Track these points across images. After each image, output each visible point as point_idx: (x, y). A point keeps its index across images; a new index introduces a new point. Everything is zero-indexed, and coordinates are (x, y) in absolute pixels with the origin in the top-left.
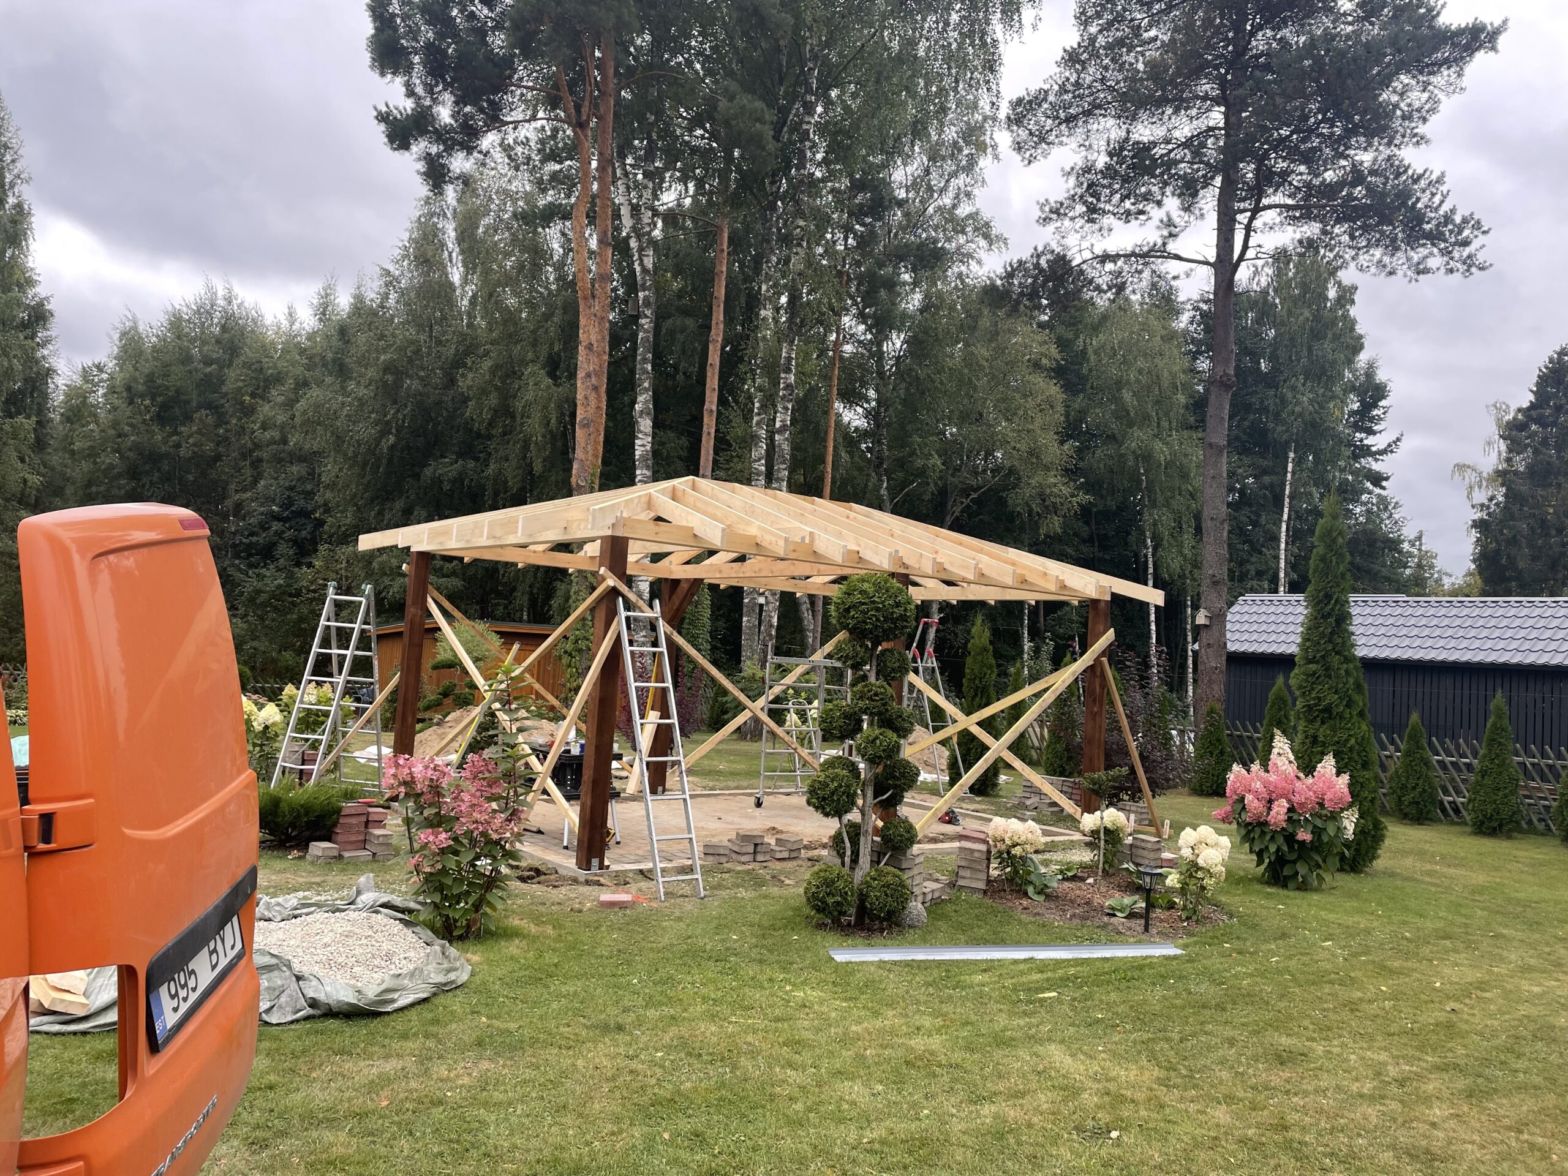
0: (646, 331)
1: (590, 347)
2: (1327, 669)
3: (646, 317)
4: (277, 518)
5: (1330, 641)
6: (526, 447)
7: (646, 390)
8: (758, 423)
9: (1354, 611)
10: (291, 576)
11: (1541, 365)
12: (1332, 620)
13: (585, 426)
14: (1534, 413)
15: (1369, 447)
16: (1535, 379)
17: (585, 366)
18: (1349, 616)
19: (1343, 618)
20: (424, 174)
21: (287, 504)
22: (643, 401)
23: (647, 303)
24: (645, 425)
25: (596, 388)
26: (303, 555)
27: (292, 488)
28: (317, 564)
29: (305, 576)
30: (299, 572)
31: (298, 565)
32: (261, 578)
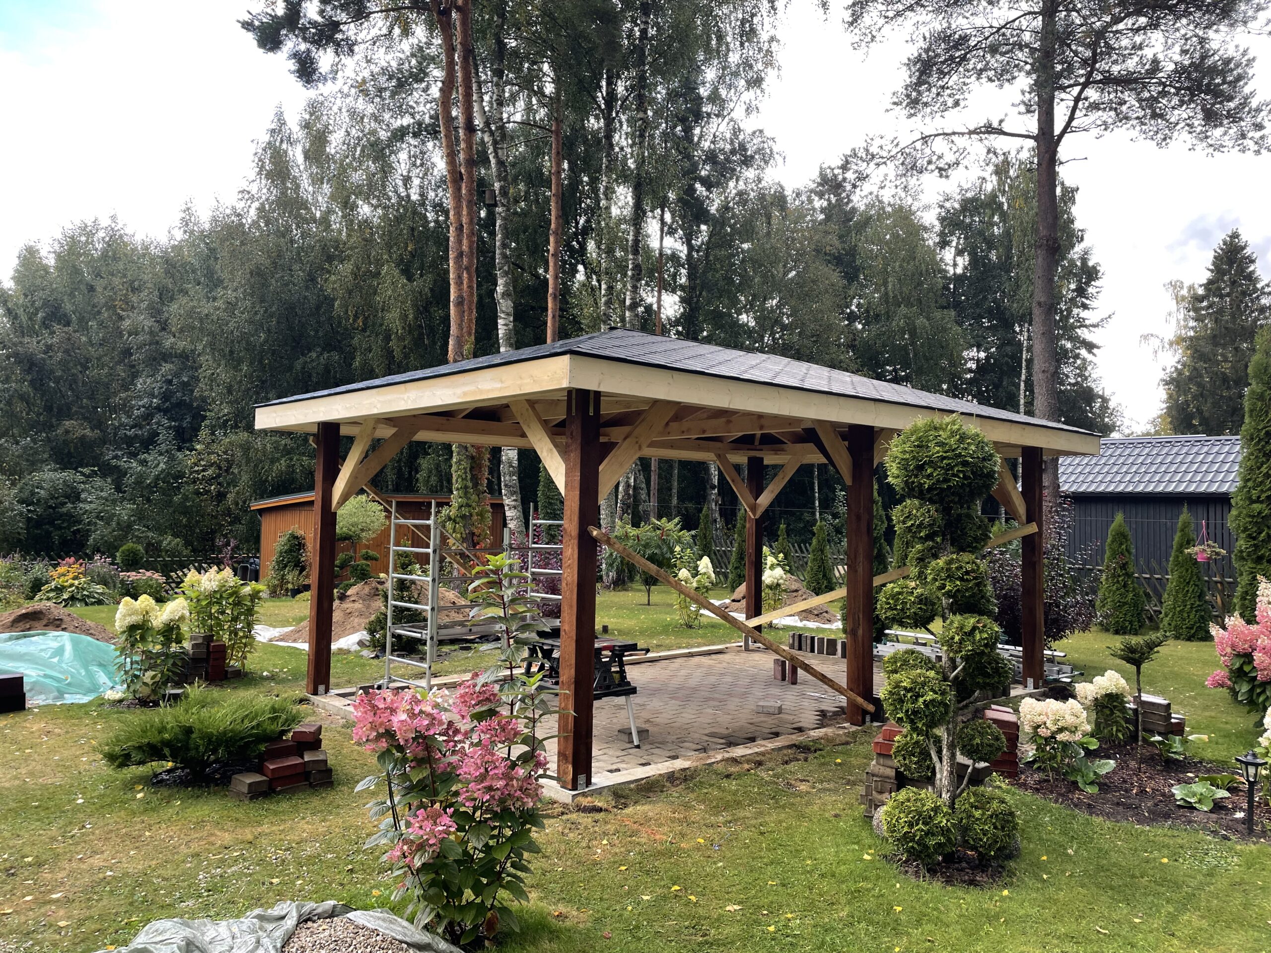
4: (158, 409)
11: (1216, 247)
13: (458, 305)
14: (1212, 287)
15: (1084, 319)
16: (1212, 259)
21: (167, 396)
22: (503, 283)
24: (507, 306)
26: (184, 441)
27: (170, 382)
28: (198, 447)
29: (187, 459)
30: (180, 455)
31: (180, 449)
32: (144, 463)
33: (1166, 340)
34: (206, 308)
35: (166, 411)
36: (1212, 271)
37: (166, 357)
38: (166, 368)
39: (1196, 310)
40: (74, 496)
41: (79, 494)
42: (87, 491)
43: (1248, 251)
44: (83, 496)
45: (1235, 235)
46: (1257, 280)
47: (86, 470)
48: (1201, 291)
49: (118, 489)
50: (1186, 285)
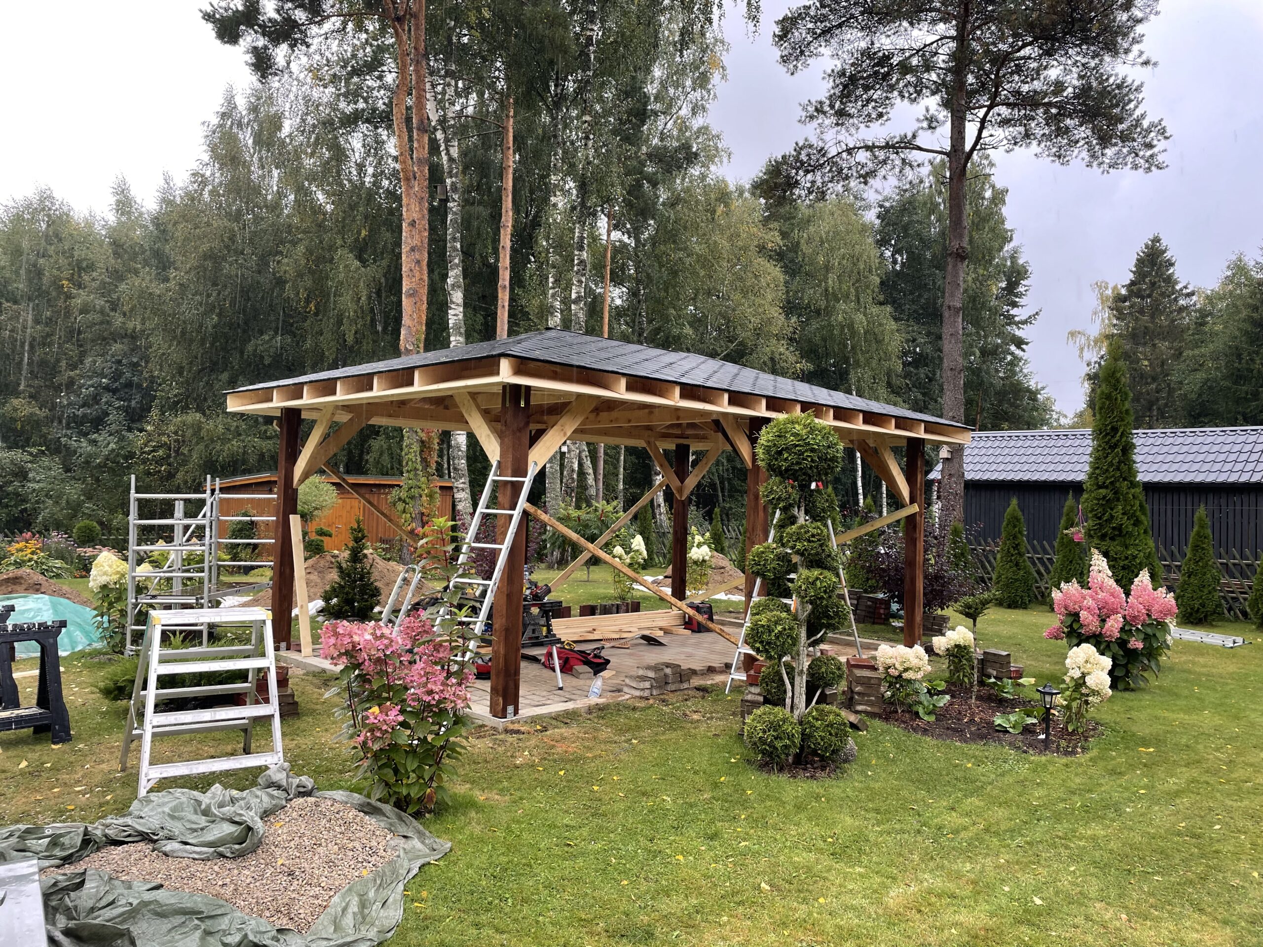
0: (455, 213)
1: (413, 224)
2: (1115, 493)
3: (454, 200)
4: (107, 389)
5: (1118, 469)
6: (340, 323)
7: (457, 266)
8: (553, 296)
9: (1136, 441)
10: (122, 439)
11: (1139, 250)
12: (1118, 450)
13: (410, 296)
14: (1134, 288)
15: (1014, 316)
16: (1134, 261)
17: (409, 241)
18: (1134, 446)
19: (1128, 449)
20: (253, 65)
21: (117, 376)
22: (454, 275)
23: (454, 188)
24: (458, 296)
25: (418, 262)
26: (133, 421)
27: (119, 362)
28: (149, 428)
29: (137, 440)
30: (131, 436)
31: (130, 430)
32: (94, 442)
33: (1092, 338)
34: (157, 289)
35: (114, 391)
36: (1134, 273)
37: (115, 337)
38: (117, 347)
39: (1119, 310)
40: (22, 474)
41: (26, 473)
42: (35, 470)
43: (1168, 255)
44: (30, 475)
45: (1156, 240)
46: (1176, 282)
47: (34, 450)
48: (1124, 292)
49: (67, 470)
50: (1110, 286)
